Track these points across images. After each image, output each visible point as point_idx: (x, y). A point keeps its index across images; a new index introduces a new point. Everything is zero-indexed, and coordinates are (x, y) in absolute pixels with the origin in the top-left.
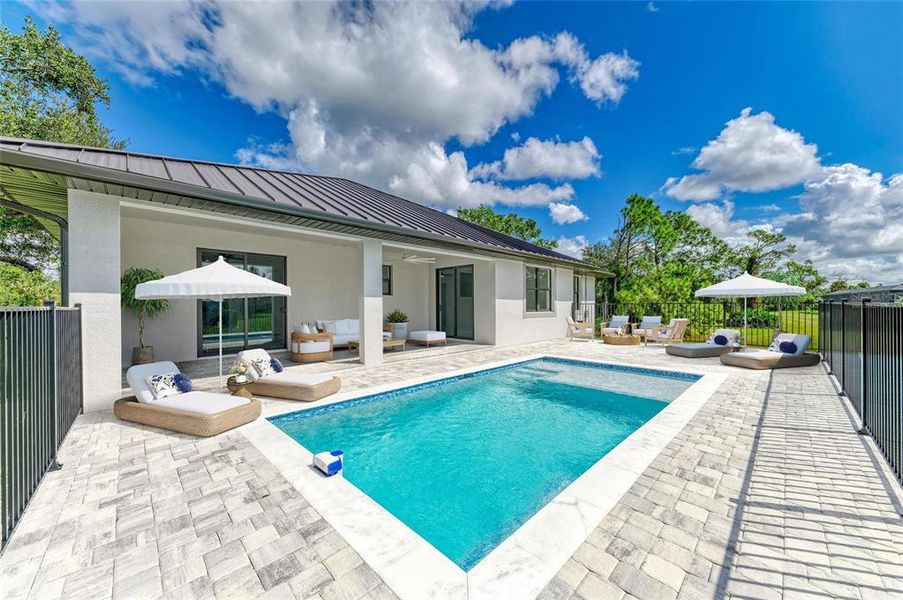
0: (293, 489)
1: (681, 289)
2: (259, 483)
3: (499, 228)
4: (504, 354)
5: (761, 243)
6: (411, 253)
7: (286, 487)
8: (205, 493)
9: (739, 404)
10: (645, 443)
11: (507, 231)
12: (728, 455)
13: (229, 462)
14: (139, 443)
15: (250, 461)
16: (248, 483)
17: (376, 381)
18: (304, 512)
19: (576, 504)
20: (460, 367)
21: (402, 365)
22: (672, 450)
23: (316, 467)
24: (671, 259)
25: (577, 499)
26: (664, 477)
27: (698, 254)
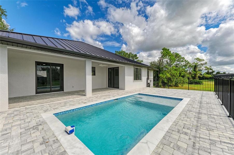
0: (57, 139)
1: (176, 74)
2: (46, 137)
3: (127, 57)
4: (127, 93)
5: (198, 61)
6: (101, 63)
7: (55, 139)
8: (28, 141)
9: (194, 108)
10: (168, 121)
11: (129, 57)
12: (192, 125)
13: (38, 130)
14: (10, 123)
15: (45, 129)
16: (43, 137)
17: (89, 101)
18: (59, 148)
19: (147, 143)
20: (114, 97)
21: (98, 96)
22: (176, 123)
23: (66, 131)
24: (174, 66)
25: (147, 141)
26: (173, 132)
27: (181, 64)
